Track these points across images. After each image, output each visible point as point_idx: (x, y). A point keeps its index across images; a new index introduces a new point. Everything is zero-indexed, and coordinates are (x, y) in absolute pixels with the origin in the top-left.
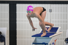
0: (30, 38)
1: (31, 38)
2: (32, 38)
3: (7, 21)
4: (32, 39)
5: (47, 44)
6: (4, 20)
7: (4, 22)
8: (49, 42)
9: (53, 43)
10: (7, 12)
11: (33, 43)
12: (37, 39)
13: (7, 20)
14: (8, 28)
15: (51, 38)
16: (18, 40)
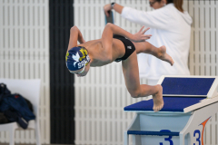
0: (119, 116)
1: (124, 116)
2: (126, 114)
3: (42, 58)
4: (126, 118)
5: (177, 134)
6: (32, 53)
7: (32, 61)
8: (182, 128)
9: (197, 131)
10: (41, 27)
11: (129, 133)
12: (142, 117)
13: (42, 54)
14: (44, 81)
15: (189, 114)
16: (80, 122)
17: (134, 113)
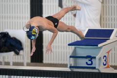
2: (69, 48)
5: (95, 58)
7: (21, 21)
9: (105, 56)
17: (73, 47)
